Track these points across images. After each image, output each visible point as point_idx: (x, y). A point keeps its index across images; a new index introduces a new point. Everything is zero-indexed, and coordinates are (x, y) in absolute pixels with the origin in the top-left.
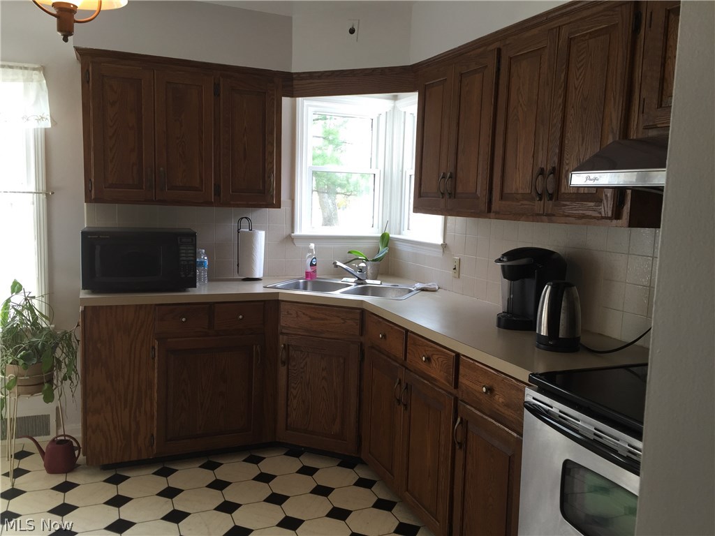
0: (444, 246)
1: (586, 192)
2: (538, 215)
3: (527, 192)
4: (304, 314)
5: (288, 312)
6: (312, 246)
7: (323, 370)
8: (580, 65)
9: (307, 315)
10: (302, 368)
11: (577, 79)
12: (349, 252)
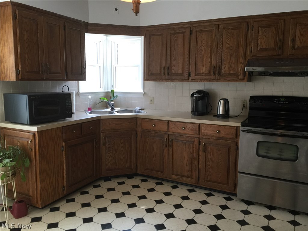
0: (145, 93)
1: (233, 73)
2: (212, 80)
3: (208, 73)
4: (112, 123)
5: (105, 123)
6: (90, 97)
7: (122, 144)
8: (228, 37)
9: (113, 123)
10: (112, 145)
11: (228, 41)
12: (100, 99)
